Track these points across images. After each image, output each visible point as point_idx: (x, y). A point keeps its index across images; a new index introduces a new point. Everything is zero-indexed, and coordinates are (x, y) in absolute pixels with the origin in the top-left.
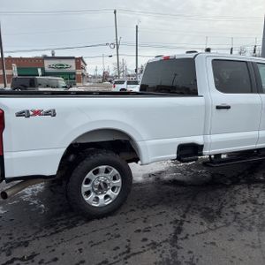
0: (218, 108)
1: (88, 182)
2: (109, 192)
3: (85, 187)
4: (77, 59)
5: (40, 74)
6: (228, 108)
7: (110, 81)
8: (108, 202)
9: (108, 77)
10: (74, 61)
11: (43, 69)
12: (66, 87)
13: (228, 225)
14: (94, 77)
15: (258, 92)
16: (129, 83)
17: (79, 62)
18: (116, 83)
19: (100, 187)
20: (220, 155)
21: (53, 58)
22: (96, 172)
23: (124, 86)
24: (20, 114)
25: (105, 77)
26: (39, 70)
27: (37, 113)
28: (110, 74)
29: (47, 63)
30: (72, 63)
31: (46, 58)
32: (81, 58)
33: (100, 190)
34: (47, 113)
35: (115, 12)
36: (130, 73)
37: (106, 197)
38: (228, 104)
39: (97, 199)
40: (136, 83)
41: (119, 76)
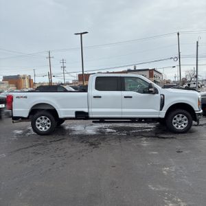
6: (100, 97)
10: (148, 72)
24: (17, 97)
27: (22, 97)
35: (178, 34)
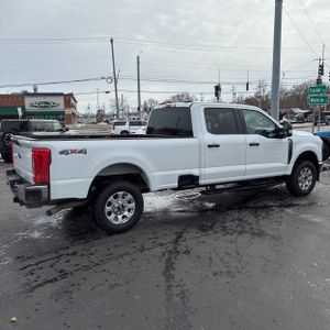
0: (209, 146)
1: (110, 204)
2: (126, 213)
3: (108, 209)
4: (65, 96)
5: (20, 114)
6: (218, 146)
7: (107, 122)
8: (125, 221)
9: (104, 116)
10: (62, 98)
11: (23, 108)
12: (61, 130)
13: (216, 232)
14: (86, 117)
15: (243, 133)
16: (131, 124)
17: (69, 99)
18: (116, 124)
19: (119, 208)
20: (214, 185)
21: (36, 94)
22: (116, 197)
23: (126, 127)
24: (62, 153)
25: (100, 116)
26: (19, 110)
27: (73, 152)
28: (106, 113)
29: (28, 101)
30: (61, 101)
31: (26, 94)
32: (71, 95)
33: (119, 211)
34: (81, 152)
35: (112, 41)
36: (131, 111)
37: (124, 217)
38: (217, 143)
39: (116, 218)
40: (140, 124)
41: (117, 115)
